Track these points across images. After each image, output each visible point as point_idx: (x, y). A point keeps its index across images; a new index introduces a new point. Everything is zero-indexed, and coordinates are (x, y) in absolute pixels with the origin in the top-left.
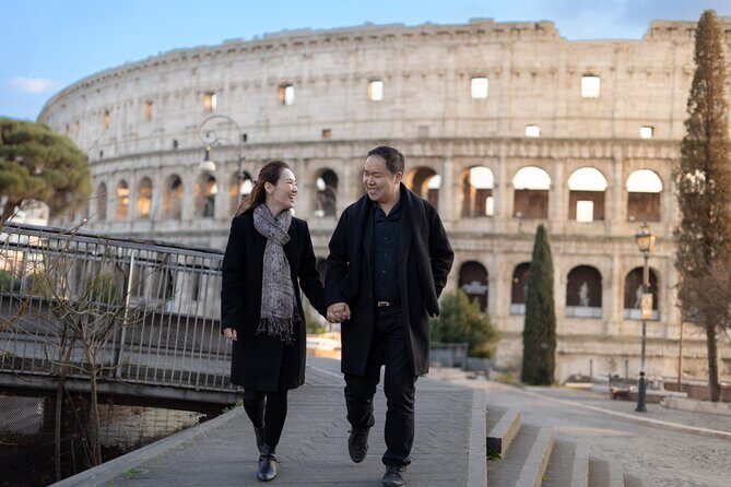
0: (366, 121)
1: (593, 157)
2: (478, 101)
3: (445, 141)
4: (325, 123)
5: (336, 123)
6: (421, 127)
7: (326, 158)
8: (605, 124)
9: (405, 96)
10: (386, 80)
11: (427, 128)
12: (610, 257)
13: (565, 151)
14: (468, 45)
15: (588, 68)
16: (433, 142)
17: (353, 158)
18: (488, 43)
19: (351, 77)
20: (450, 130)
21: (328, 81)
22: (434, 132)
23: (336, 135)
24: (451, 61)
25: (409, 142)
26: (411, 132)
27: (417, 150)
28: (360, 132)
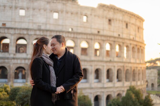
0: (19, 22)
2: (56, 19)
3: (47, 31)
4: (4, 21)
5: (8, 21)
6: (39, 26)
7: (5, 33)
8: (89, 29)
9: (33, 15)
10: (26, 9)
11: (40, 26)
13: (80, 36)
14: (53, 2)
16: (43, 30)
17: (15, 34)
18: (59, 3)
19: (14, 7)
20: (48, 27)
21: (5, 7)
22: (43, 27)
23: (8, 25)
24: (48, 6)
25: (35, 30)
26: (35, 27)
27: (38, 33)
28: (17, 25)
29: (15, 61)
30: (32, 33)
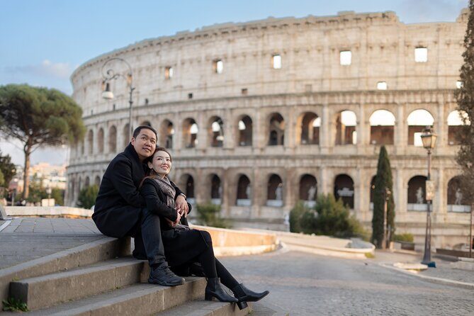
0: (270, 82)
1: (423, 102)
2: (345, 67)
3: (323, 94)
4: (244, 85)
5: (251, 84)
6: (307, 85)
7: (244, 108)
8: (431, 80)
9: (296, 65)
10: (283, 54)
11: (311, 85)
12: (437, 169)
13: (404, 99)
14: (338, 29)
15: (419, 42)
16: (315, 95)
17: (262, 107)
18: (351, 28)
19: (260, 53)
20: (326, 87)
21: (245, 56)
22: (316, 89)
23: (251, 92)
24: (326, 41)
25: (299, 96)
26: (300, 89)
27: (304, 100)
28: (266, 90)
29: (262, 163)
30: (293, 102)
